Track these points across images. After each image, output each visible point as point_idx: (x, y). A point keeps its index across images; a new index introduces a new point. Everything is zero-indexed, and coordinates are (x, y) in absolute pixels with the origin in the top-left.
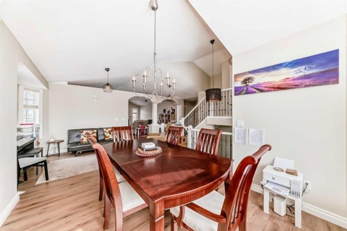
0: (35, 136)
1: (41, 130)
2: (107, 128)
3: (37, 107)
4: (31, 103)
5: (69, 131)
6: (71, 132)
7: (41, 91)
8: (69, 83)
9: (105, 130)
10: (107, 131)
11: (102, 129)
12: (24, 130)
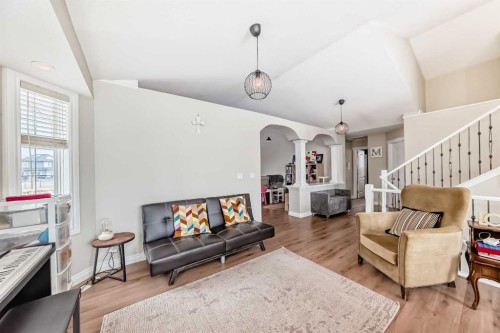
0: (53, 238)
1: (74, 215)
2: (228, 198)
3: (63, 143)
4: (45, 132)
5: (144, 207)
6: (147, 211)
7: (74, 98)
8: (141, 85)
9: (223, 201)
10: (229, 206)
11: (217, 200)
12: (14, 217)
